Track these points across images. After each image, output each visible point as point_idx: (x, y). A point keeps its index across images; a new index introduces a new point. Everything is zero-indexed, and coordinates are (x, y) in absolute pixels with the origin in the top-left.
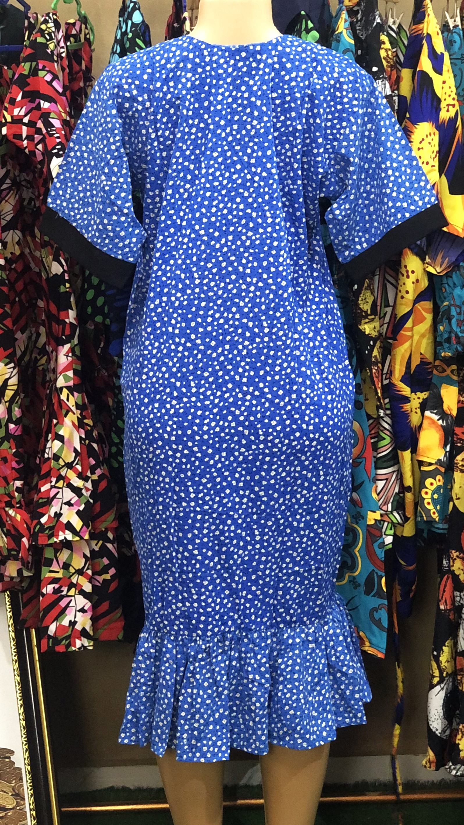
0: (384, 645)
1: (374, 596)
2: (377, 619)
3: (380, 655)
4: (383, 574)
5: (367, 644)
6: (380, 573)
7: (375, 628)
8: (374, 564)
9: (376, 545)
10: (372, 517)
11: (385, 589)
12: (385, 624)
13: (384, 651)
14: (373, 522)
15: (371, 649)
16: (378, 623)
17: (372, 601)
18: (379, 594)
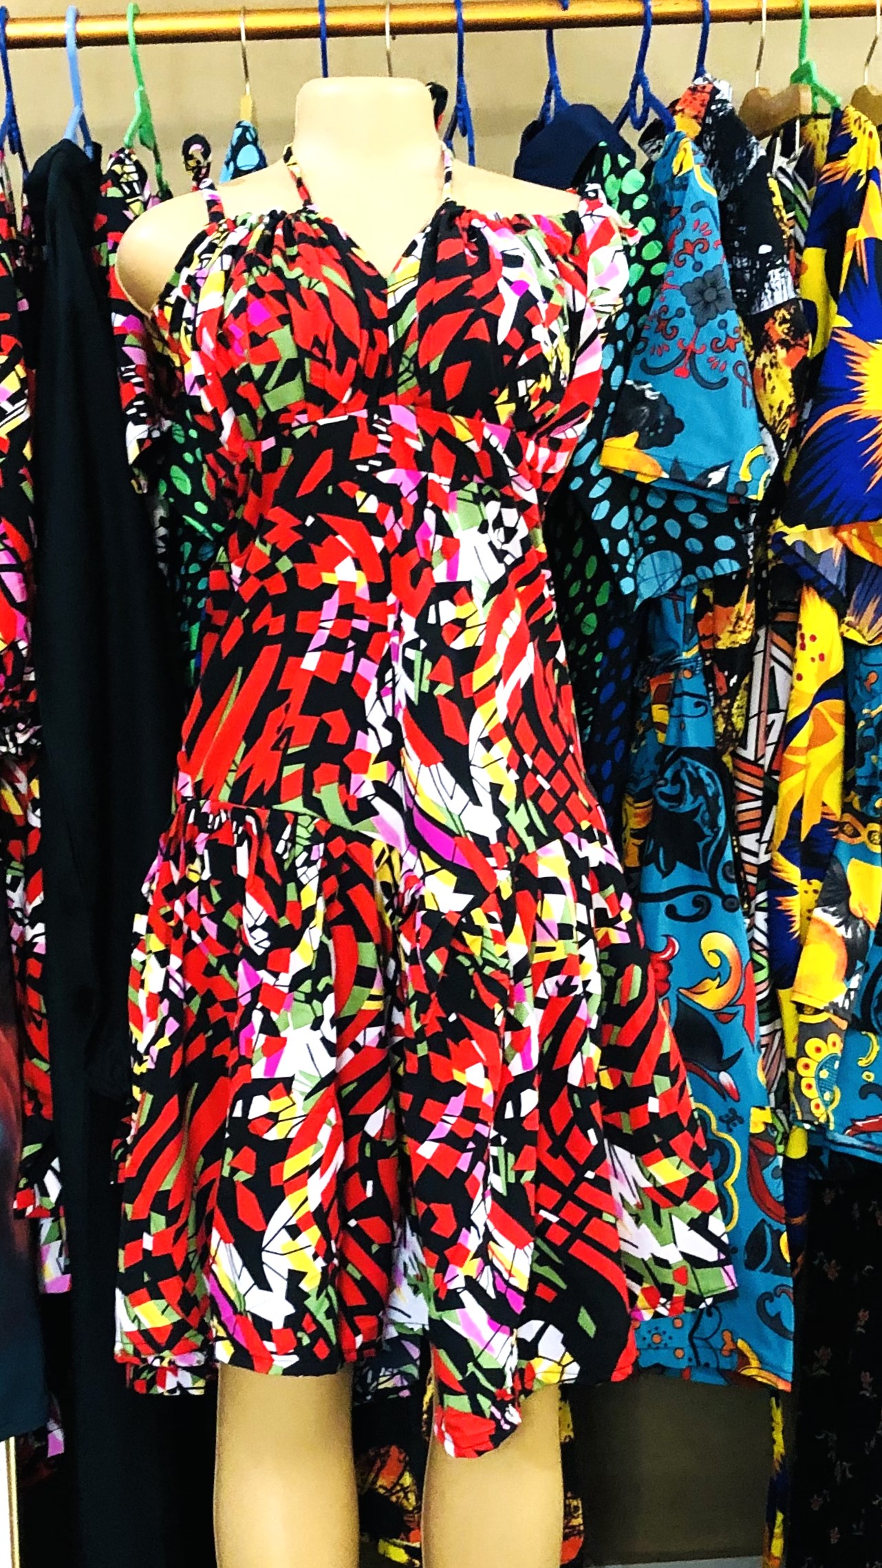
0: (789, 1366)
1: (765, 1270)
2: (773, 1314)
3: (782, 1386)
4: (784, 1228)
5: (754, 1363)
6: (776, 1226)
7: (771, 1335)
8: (766, 1210)
9: (767, 1173)
10: (758, 1119)
11: (787, 1257)
12: (790, 1325)
13: (790, 1378)
14: (761, 1129)
15: (764, 1373)
16: (775, 1323)
17: (763, 1281)
18: (777, 1266)
